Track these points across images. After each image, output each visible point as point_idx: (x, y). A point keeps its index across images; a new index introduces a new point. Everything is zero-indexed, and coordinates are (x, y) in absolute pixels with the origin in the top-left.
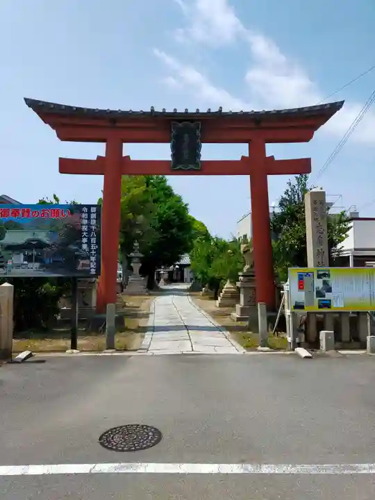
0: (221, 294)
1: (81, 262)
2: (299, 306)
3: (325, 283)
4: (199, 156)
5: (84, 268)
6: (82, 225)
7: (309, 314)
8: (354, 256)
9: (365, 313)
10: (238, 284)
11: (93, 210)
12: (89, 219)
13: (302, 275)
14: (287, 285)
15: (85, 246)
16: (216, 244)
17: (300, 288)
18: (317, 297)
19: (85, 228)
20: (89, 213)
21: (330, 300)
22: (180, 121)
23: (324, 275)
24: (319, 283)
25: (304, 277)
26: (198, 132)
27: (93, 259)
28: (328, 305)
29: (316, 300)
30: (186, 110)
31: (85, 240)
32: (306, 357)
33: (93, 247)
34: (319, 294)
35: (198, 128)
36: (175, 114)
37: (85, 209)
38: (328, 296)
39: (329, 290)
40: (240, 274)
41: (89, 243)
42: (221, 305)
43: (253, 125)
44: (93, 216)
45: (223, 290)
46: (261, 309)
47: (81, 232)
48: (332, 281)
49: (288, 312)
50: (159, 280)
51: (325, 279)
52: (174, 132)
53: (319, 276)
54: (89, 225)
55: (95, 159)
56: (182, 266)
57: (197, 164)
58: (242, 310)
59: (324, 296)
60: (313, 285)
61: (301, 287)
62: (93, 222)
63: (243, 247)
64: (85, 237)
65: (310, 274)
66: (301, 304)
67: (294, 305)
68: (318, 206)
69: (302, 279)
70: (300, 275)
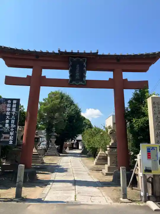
0: (97, 157)
1: (4, 135)
2: (147, 170)
4: (85, 77)
5: (5, 140)
6: (6, 111)
7: (154, 175)
10: (107, 152)
11: (15, 102)
12: (11, 108)
13: (150, 149)
14: (140, 155)
15: (7, 125)
16: (95, 130)
17: (148, 158)
19: (8, 113)
20: (12, 104)
22: (75, 57)
25: (151, 150)
26: (85, 64)
27: (12, 134)
29: (159, 166)
30: (78, 51)
31: (7, 121)
32: (156, 210)
33: (13, 126)
35: (85, 62)
36: (72, 53)
37: (9, 102)
40: (108, 146)
41: (10, 123)
42: (97, 164)
43: (116, 61)
44: (14, 106)
45: (98, 155)
46: (122, 171)
47: (6, 115)
49: (140, 174)
50: (66, 148)
52: (71, 63)
54: (11, 111)
55: (26, 77)
56: (78, 141)
57: (83, 82)
58: (109, 168)
60: (157, 156)
61: (149, 156)
62: (14, 110)
63: (109, 130)
64: (8, 119)
65: (154, 148)
66: (150, 169)
67: (145, 169)
68: (156, 105)
69: (150, 151)
70: (148, 149)
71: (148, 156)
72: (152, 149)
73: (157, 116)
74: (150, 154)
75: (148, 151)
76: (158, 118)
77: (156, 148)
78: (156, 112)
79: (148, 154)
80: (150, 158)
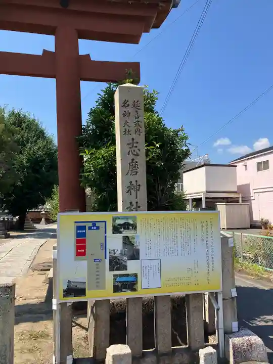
3: (127, 241)
8: (206, 198)
9: (199, 296)
13: (84, 228)
17: (78, 254)
18: (111, 269)
21: (136, 275)
23: (126, 226)
24: (115, 243)
25: (87, 231)
28: (131, 285)
29: (109, 276)
34: (116, 264)
38: (132, 267)
39: (135, 256)
48: (141, 238)
51: (126, 233)
53: (116, 230)
59: (125, 268)
60: (104, 246)
61: (81, 249)
65: (97, 224)
66: (79, 286)
67: (65, 288)
68: (130, 110)
69: (84, 235)
70: (79, 228)
71: (78, 248)
72: (90, 228)
73: (133, 139)
74: (84, 241)
75: (78, 235)
76: (135, 145)
77: (102, 225)
78: (130, 129)
79: (78, 241)
80: (84, 254)
